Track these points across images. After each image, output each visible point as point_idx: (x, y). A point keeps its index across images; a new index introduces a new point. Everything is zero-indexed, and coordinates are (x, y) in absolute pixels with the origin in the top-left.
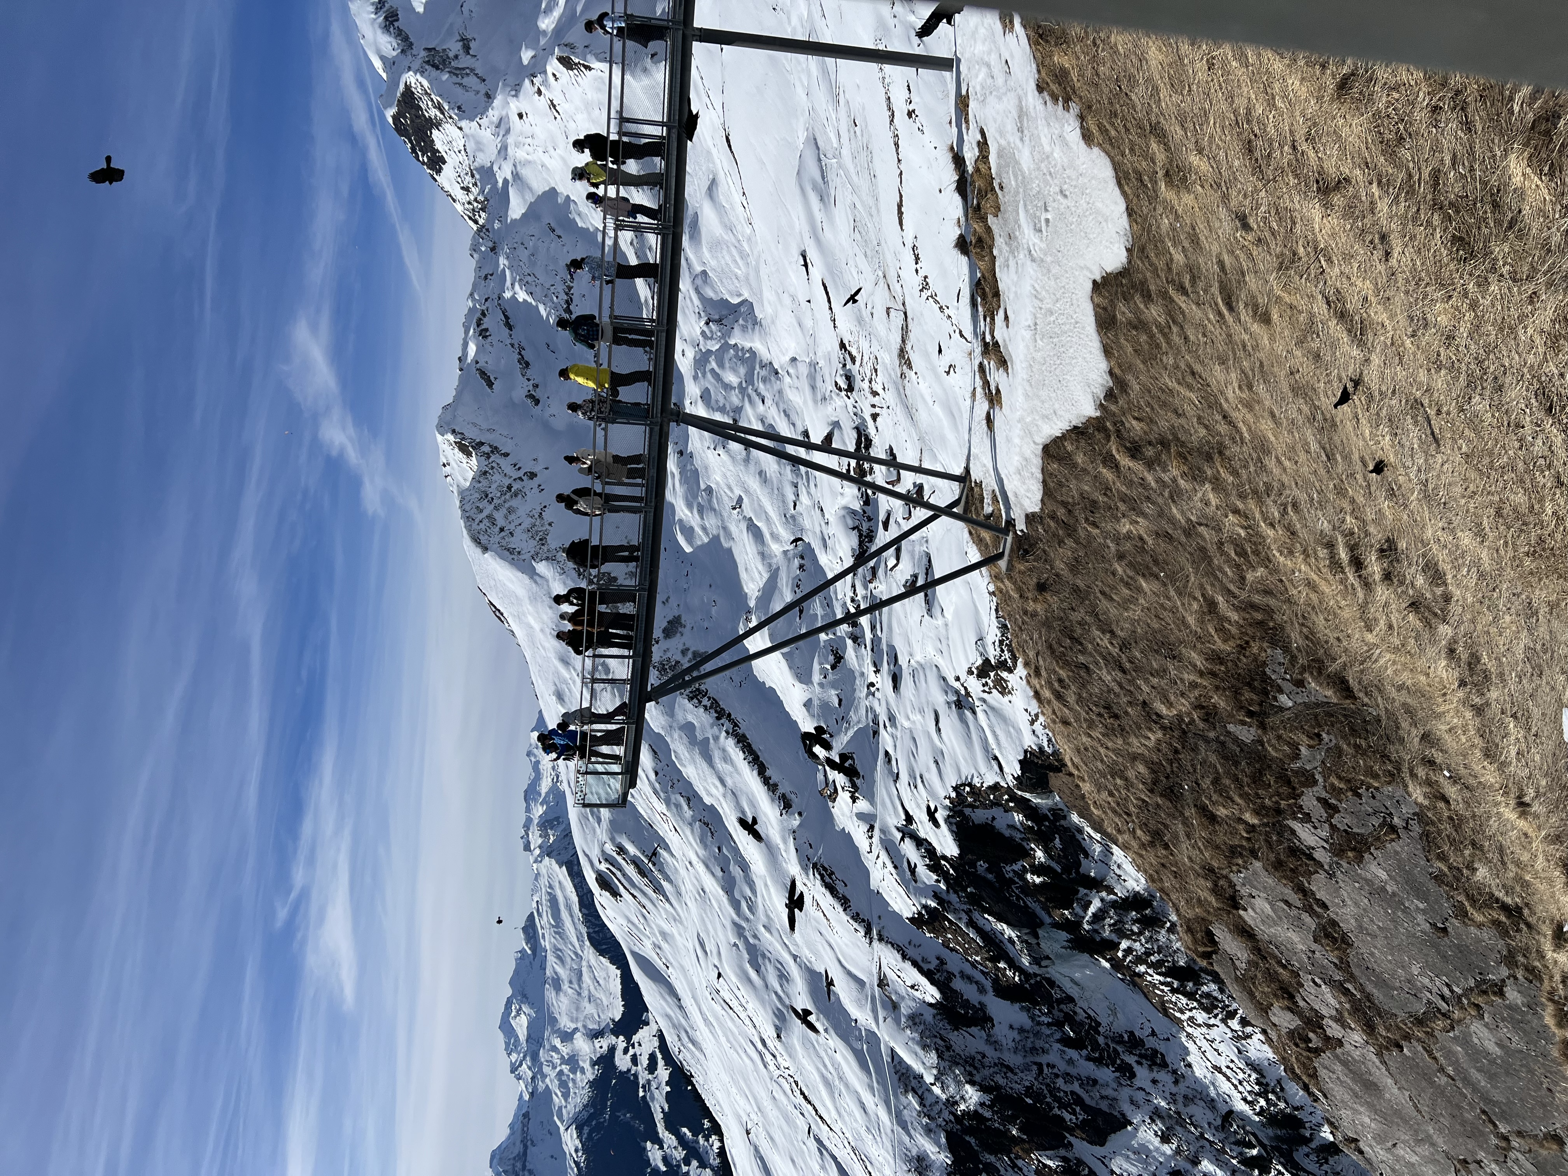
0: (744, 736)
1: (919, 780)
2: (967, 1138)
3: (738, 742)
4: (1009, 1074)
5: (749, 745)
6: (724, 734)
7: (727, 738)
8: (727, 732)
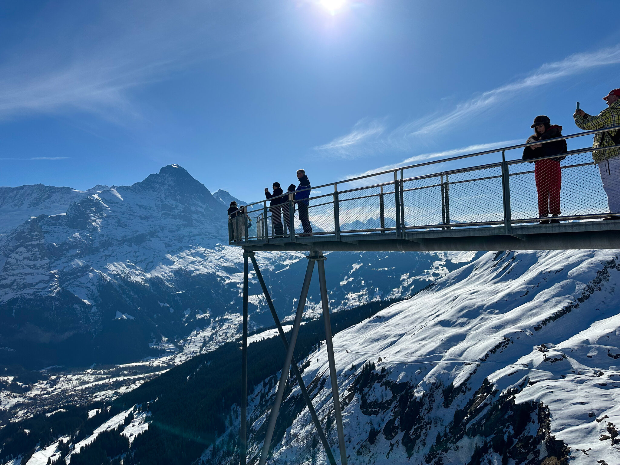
0: (570, 311)
1: (551, 390)
2: (405, 391)
3: (566, 308)
4: (427, 411)
5: (565, 313)
6: (571, 301)
7: (568, 303)
8: (571, 303)
